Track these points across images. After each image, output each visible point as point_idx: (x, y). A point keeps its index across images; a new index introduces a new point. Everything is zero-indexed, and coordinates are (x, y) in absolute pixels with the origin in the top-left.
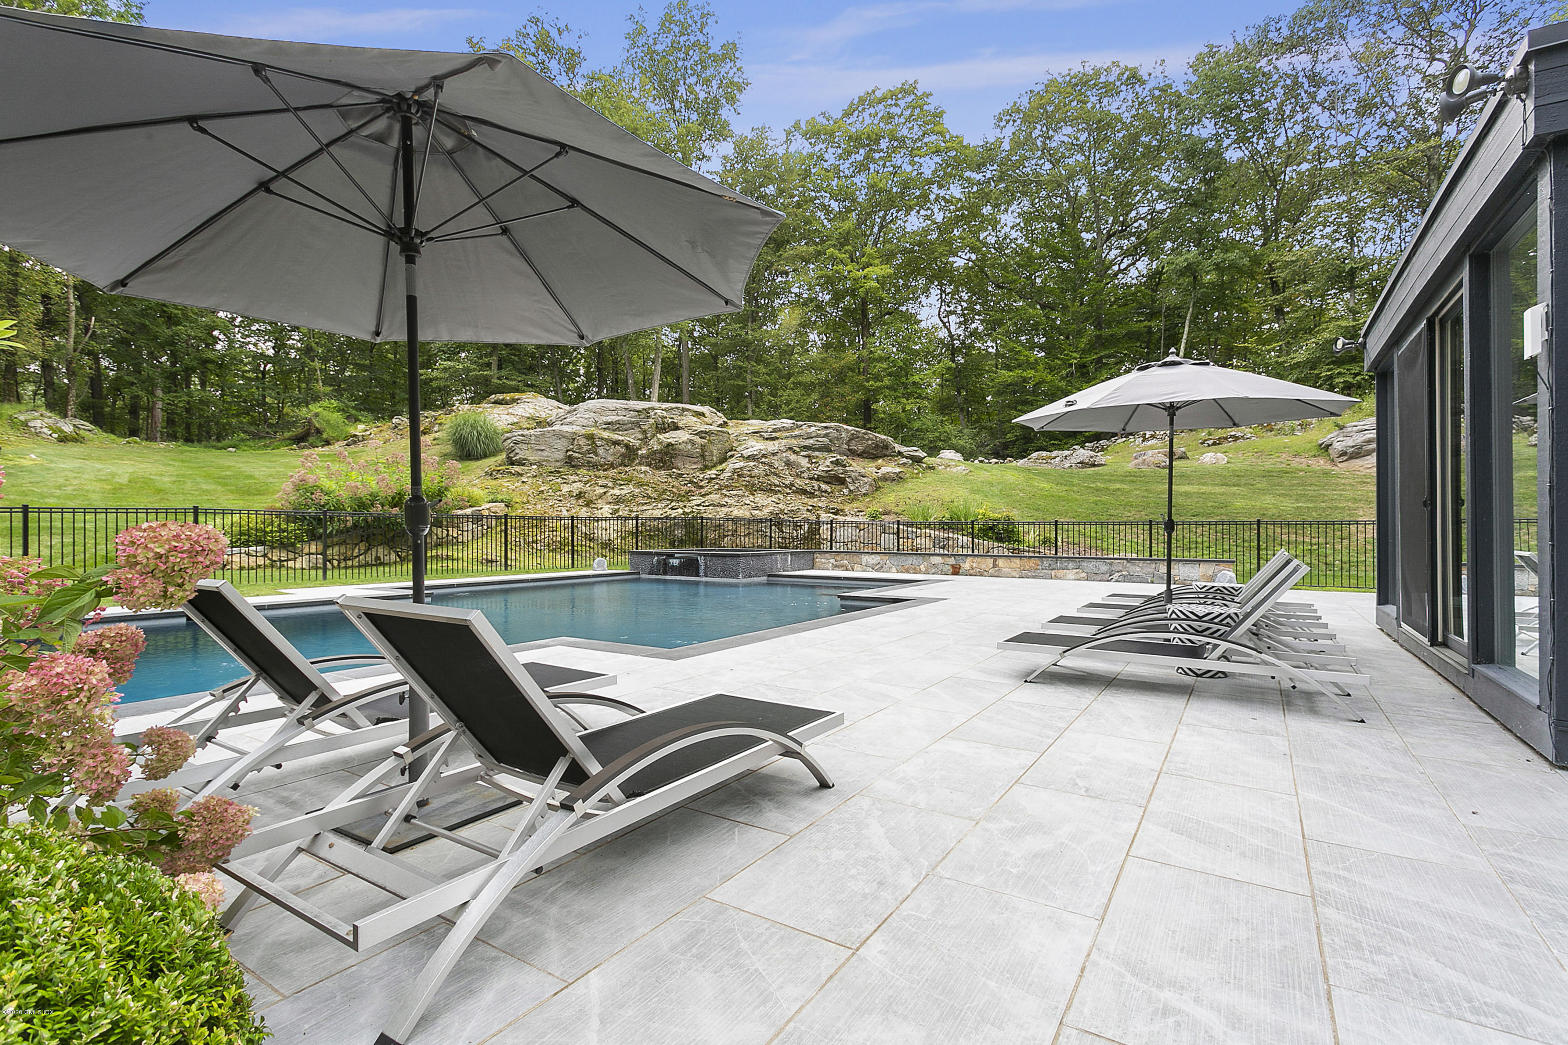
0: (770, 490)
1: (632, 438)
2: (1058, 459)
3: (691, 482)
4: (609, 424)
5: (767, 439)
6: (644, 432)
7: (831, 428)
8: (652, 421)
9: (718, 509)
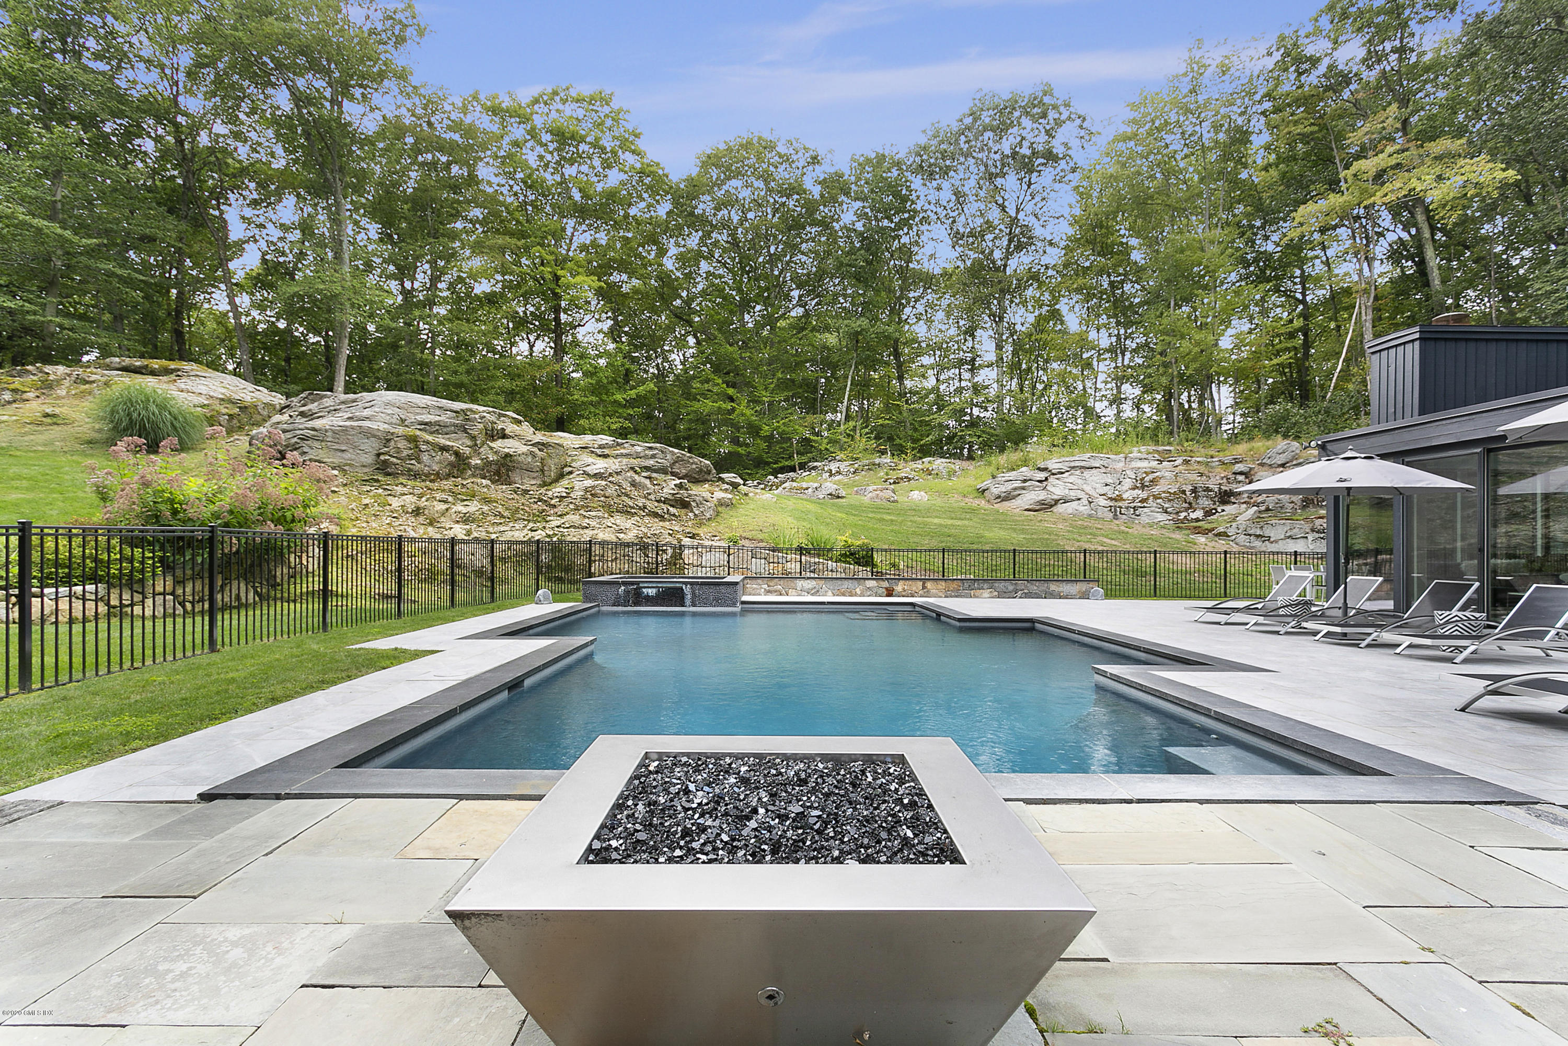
0: (627, 512)
1: (460, 444)
2: (810, 490)
3: (540, 500)
4: (426, 424)
5: (600, 456)
6: (473, 438)
7: (656, 449)
8: (481, 426)
9: (582, 532)
